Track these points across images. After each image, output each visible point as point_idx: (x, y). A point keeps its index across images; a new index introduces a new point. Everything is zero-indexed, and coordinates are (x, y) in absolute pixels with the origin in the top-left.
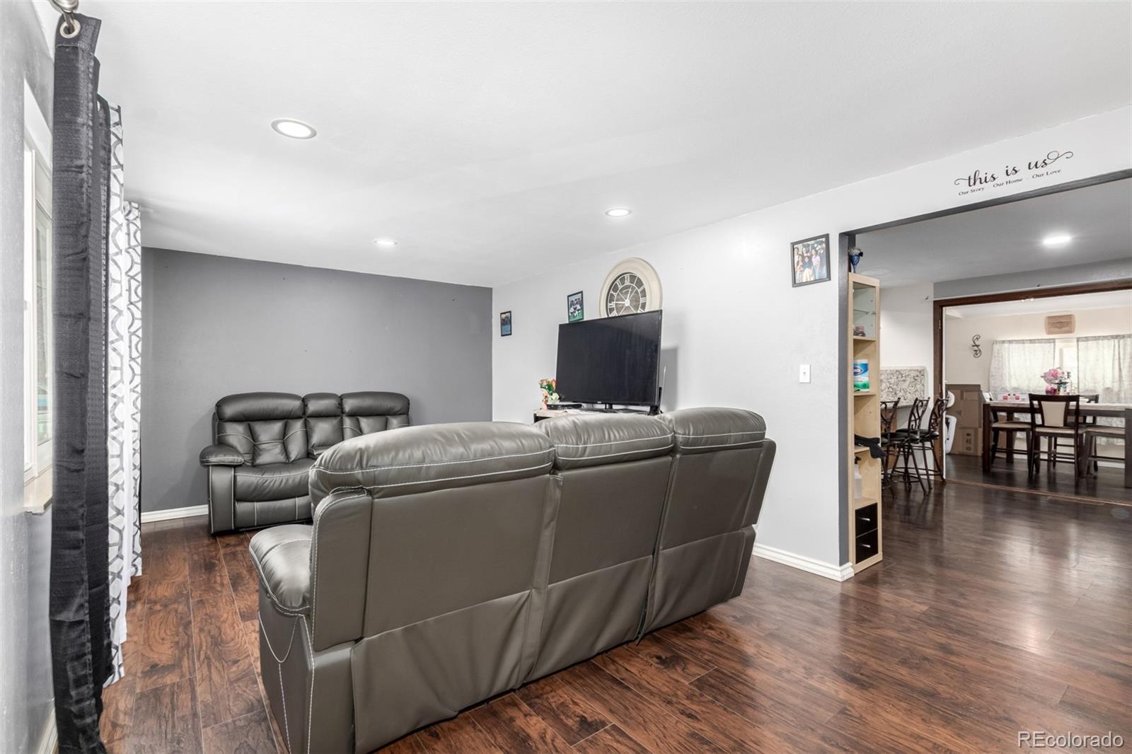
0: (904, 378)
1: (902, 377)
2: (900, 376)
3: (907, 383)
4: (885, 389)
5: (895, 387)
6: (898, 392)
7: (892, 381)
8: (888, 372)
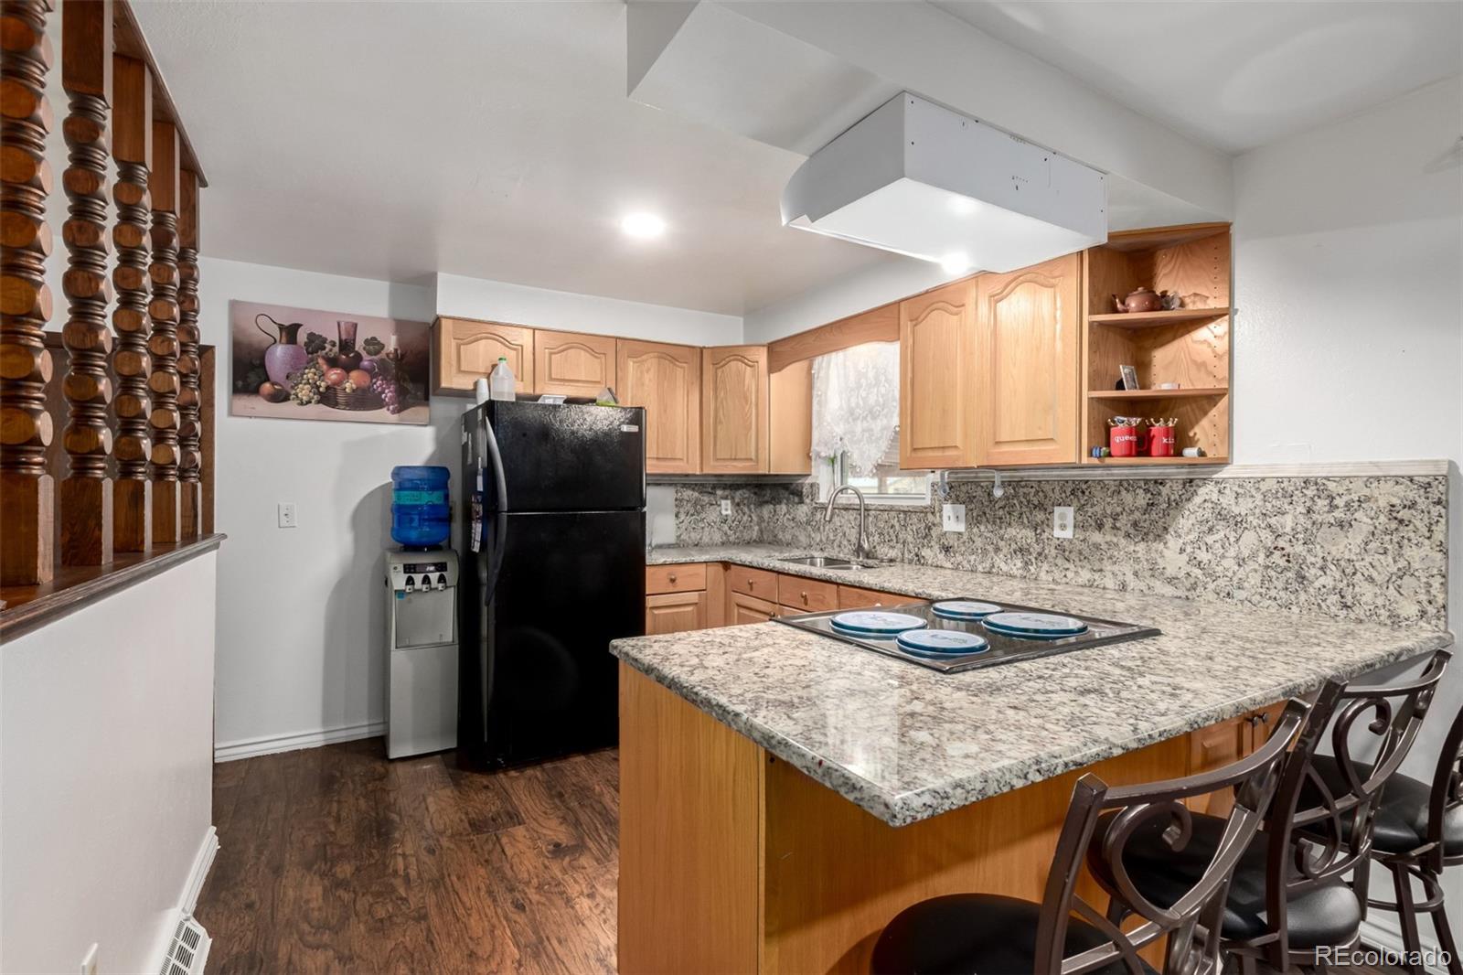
0: (1338, 514)
1: (1333, 507)
2: (1322, 504)
3: (1356, 537)
4: (1253, 556)
5: (1299, 548)
6: (1311, 573)
7: (1288, 522)
8: (1272, 485)
